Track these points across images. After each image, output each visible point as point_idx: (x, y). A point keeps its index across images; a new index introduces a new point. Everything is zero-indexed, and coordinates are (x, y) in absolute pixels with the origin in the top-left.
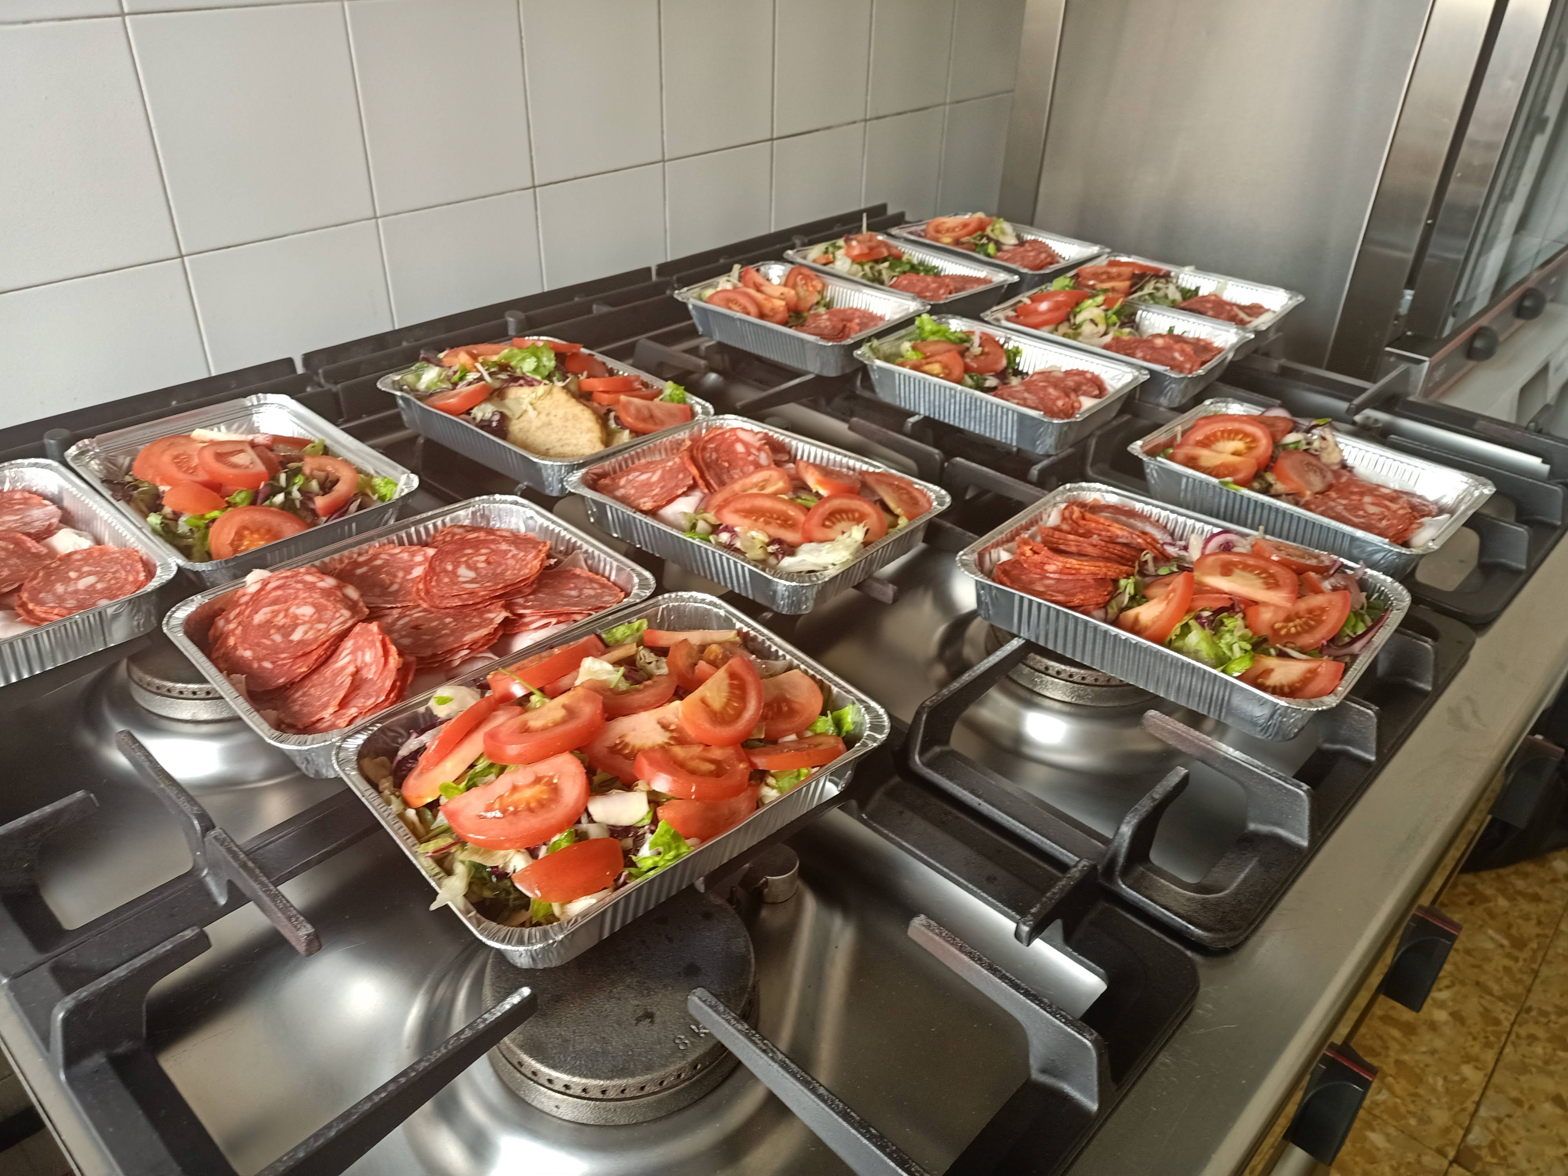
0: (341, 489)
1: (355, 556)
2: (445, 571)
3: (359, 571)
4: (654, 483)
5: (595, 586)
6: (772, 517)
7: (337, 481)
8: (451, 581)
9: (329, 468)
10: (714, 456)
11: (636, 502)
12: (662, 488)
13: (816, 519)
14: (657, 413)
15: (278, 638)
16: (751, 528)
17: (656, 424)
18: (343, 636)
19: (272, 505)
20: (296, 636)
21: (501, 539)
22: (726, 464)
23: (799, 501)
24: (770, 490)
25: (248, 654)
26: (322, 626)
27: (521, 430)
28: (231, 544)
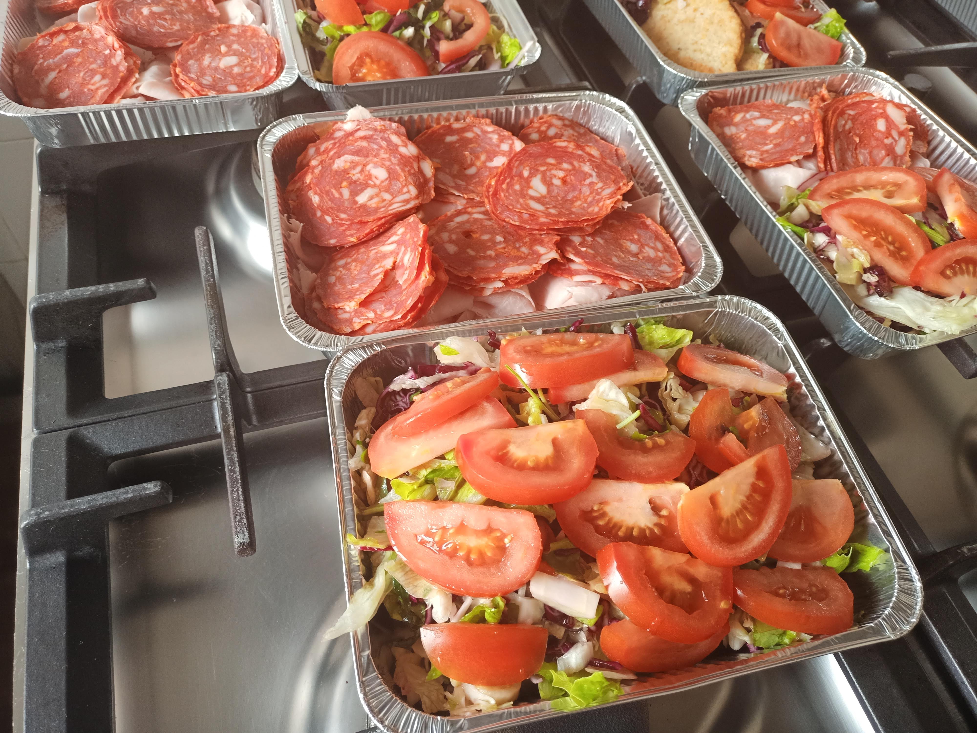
0: (469, 37)
1: (452, 120)
2: (521, 175)
3: (449, 139)
4: (770, 135)
5: (659, 246)
6: (885, 239)
7: (469, 26)
8: (522, 190)
9: (469, 10)
10: (849, 125)
11: (742, 152)
12: (776, 145)
13: (937, 263)
14: (806, 43)
15: (346, 193)
16: (855, 244)
17: (799, 56)
18: (401, 216)
19: (400, 38)
20: (362, 199)
21: (587, 158)
22: (857, 140)
23: (926, 229)
24: (898, 201)
25: (316, 199)
26: (387, 196)
27: (663, 17)
28: (351, 68)
